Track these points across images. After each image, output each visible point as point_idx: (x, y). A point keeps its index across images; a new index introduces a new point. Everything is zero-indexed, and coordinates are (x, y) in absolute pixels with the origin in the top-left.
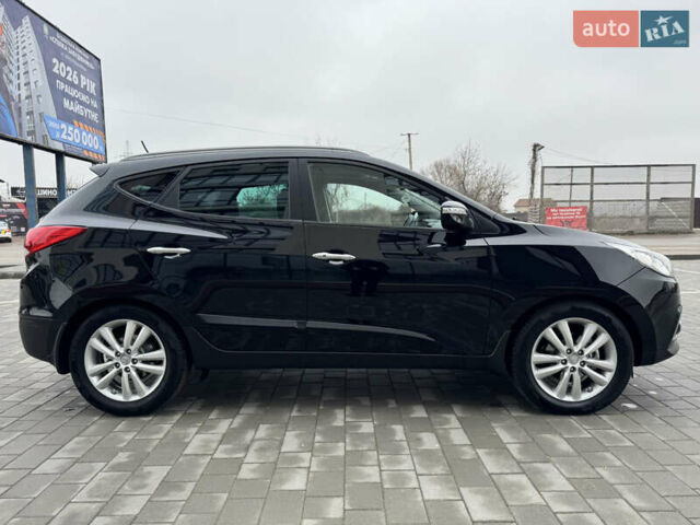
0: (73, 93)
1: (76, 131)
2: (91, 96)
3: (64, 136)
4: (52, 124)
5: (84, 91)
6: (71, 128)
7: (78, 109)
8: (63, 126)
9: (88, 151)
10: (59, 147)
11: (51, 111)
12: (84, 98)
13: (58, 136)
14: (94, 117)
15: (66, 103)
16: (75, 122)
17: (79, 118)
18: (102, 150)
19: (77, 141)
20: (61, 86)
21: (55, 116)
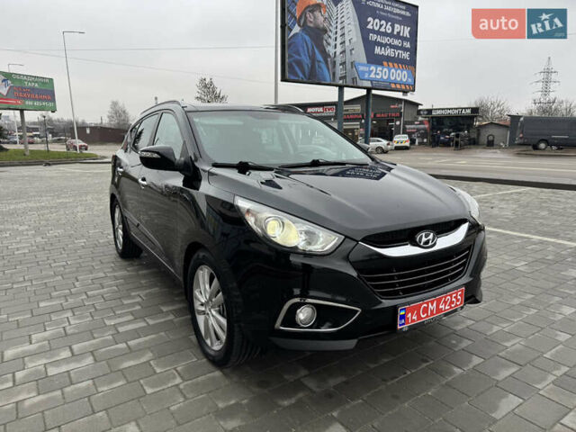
0: (385, 40)
1: (385, 70)
2: (404, 39)
3: (372, 76)
4: (361, 68)
5: (398, 36)
6: (380, 68)
7: (389, 52)
8: (373, 68)
9: (395, 84)
10: (368, 84)
11: (363, 59)
12: (397, 42)
13: (366, 76)
14: (406, 55)
15: (377, 50)
16: (385, 63)
17: (388, 59)
18: (410, 81)
19: (385, 78)
20: (373, 37)
21: (366, 62)
